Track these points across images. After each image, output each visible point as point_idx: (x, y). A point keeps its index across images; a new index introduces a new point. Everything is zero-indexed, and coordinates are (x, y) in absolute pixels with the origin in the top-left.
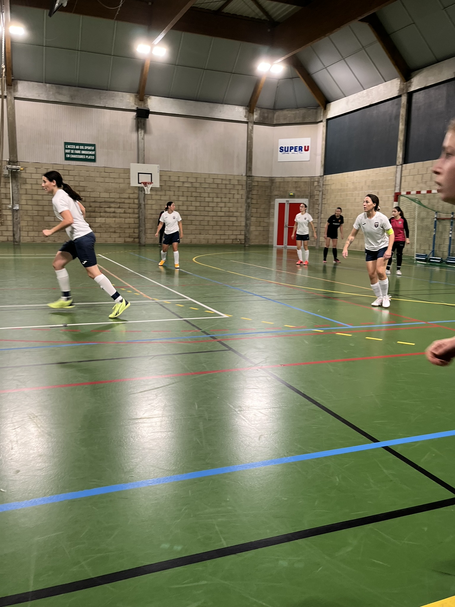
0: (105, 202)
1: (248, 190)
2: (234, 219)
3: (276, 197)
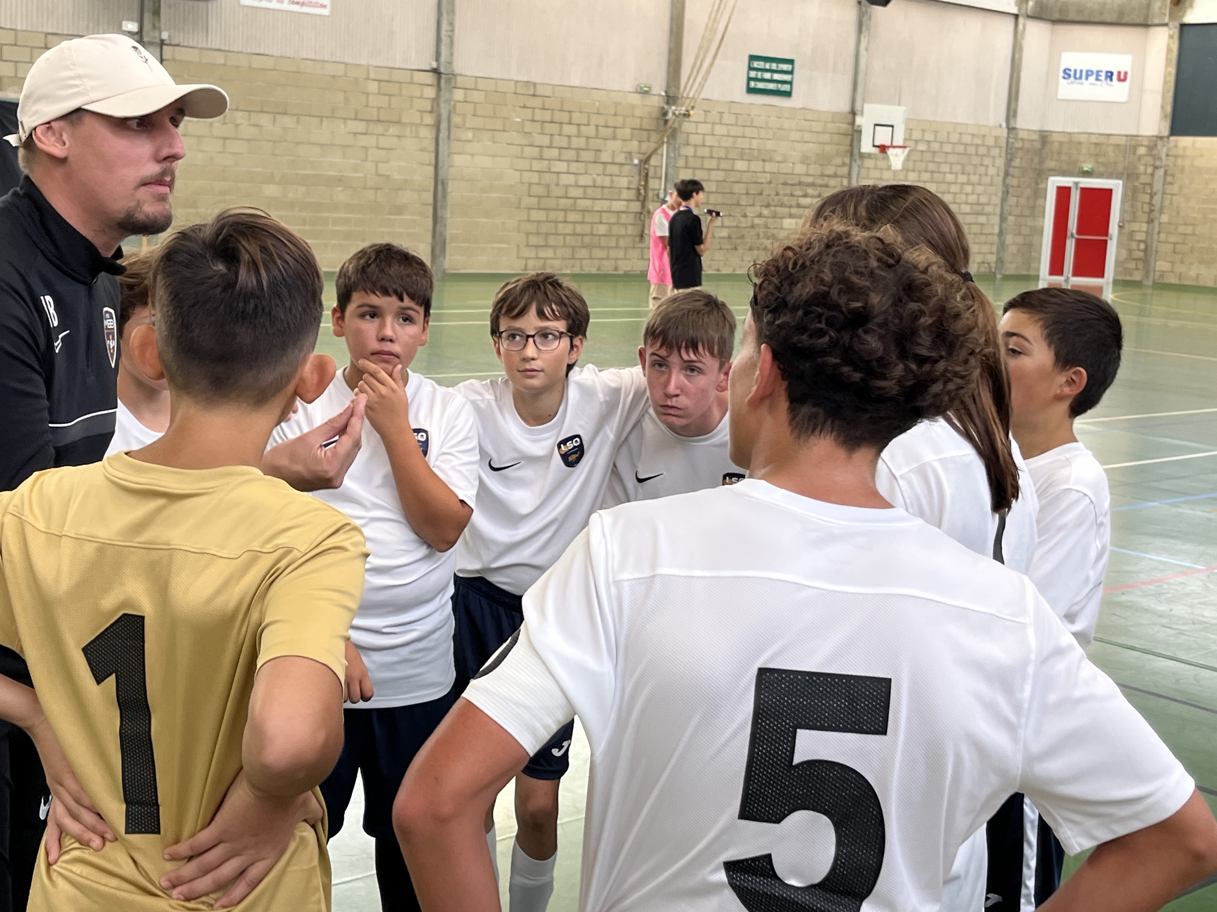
0: (800, 184)
1: (1009, 157)
2: (982, 219)
3: (1052, 173)
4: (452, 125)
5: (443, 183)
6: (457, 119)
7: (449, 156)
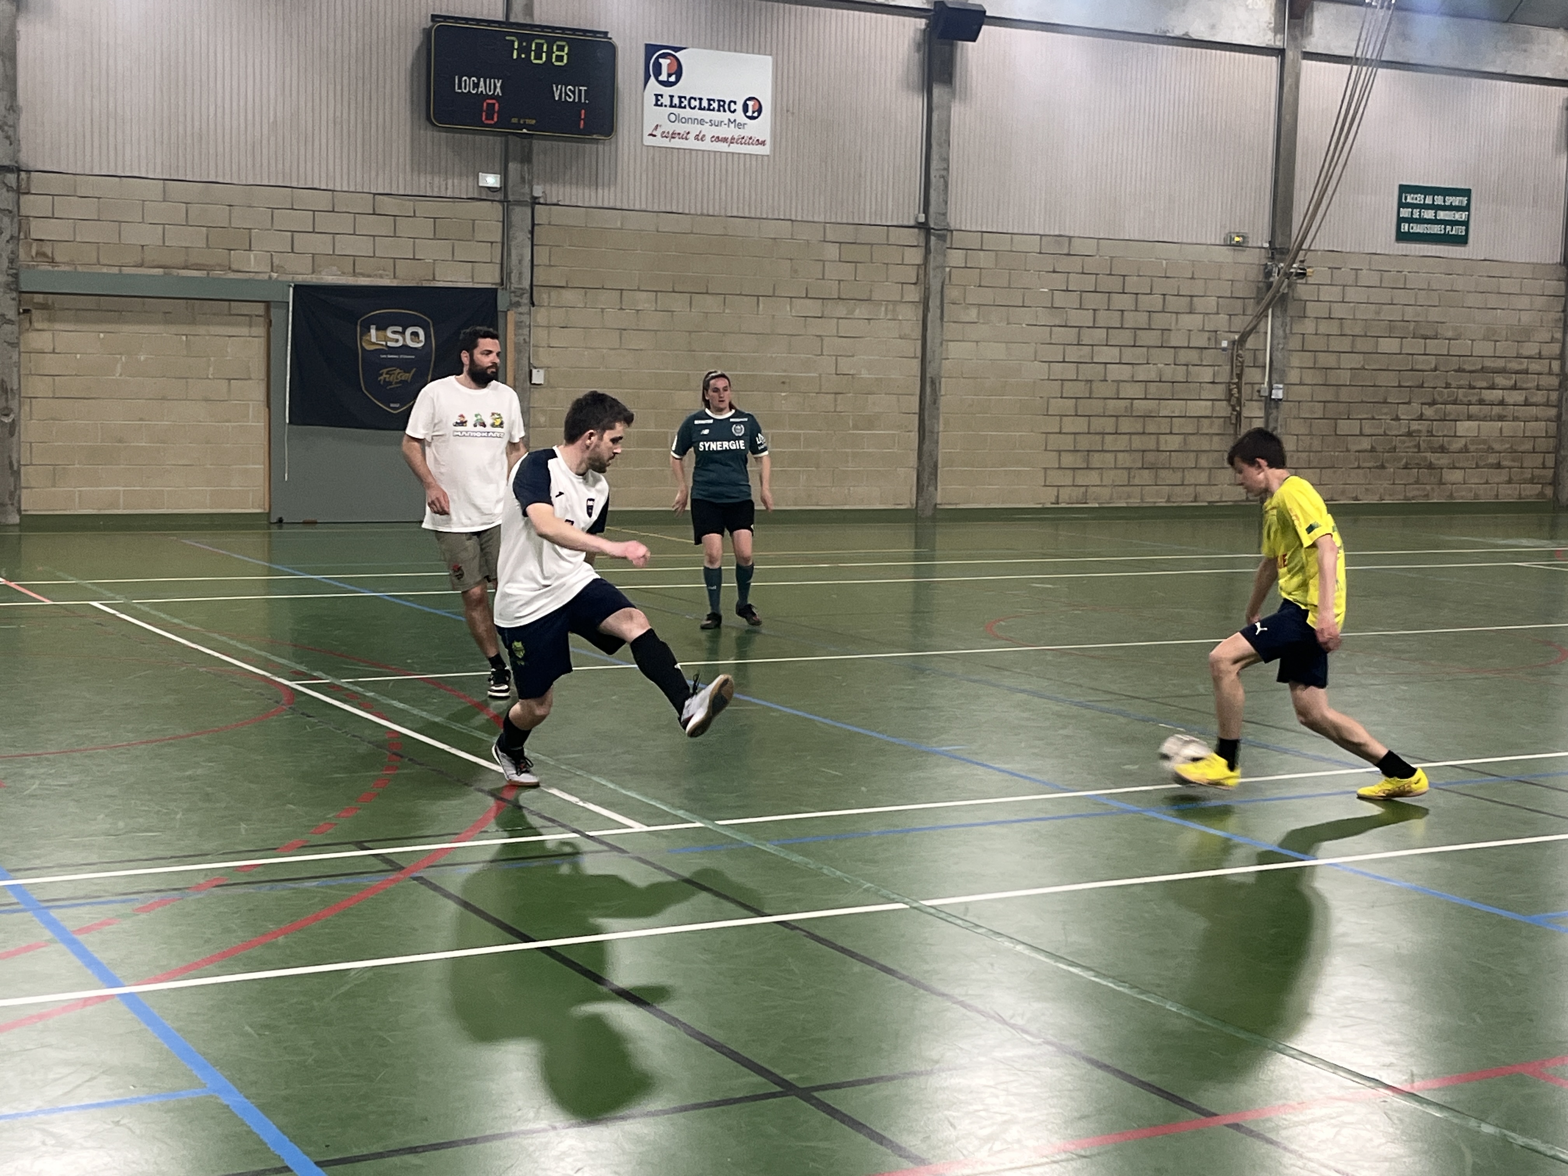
4: (946, 301)
5: (933, 382)
6: (952, 293)
7: (941, 344)
